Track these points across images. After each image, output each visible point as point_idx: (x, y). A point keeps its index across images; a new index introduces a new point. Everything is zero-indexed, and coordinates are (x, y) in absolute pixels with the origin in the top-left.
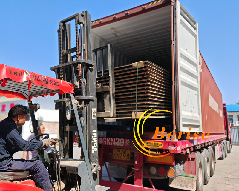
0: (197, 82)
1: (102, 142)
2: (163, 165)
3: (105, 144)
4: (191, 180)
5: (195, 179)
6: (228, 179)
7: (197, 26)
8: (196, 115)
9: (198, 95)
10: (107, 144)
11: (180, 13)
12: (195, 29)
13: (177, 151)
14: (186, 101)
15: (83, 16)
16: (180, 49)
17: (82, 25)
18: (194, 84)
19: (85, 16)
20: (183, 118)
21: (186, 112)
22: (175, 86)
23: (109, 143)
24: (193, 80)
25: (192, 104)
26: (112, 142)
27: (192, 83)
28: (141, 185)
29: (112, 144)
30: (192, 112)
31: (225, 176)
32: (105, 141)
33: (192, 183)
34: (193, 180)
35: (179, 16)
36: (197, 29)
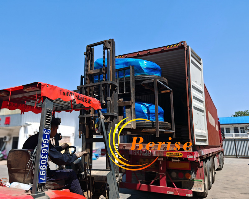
0: (203, 106)
1: (132, 153)
2: (182, 170)
3: (135, 155)
4: (200, 183)
5: (203, 182)
6: (225, 188)
7: (202, 62)
8: (204, 131)
9: (204, 116)
10: (137, 155)
11: (191, 56)
12: (201, 64)
13: (193, 158)
14: (197, 121)
15: (109, 42)
16: (192, 83)
17: (109, 50)
18: (201, 107)
19: (111, 43)
20: (196, 134)
21: (197, 130)
22: (189, 110)
23: (139, 154)
24: (201, 104)
25: (201, 123)
26: (141, 153)
27: (200, 107)
28: (165, 186)
29: (141, 154)
30: (201, 129)
31: (223, 186)
32: (135, 153)
33: (201, 186)
34: (201, 183)
35: (191, 58)
36: (202, 64)
